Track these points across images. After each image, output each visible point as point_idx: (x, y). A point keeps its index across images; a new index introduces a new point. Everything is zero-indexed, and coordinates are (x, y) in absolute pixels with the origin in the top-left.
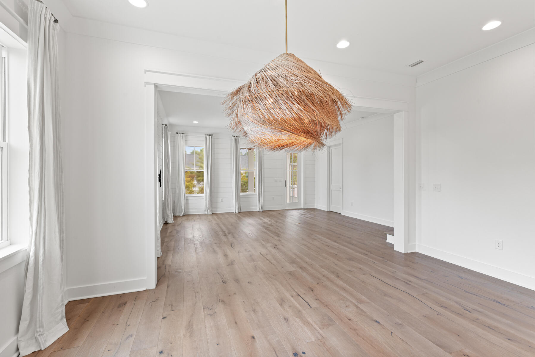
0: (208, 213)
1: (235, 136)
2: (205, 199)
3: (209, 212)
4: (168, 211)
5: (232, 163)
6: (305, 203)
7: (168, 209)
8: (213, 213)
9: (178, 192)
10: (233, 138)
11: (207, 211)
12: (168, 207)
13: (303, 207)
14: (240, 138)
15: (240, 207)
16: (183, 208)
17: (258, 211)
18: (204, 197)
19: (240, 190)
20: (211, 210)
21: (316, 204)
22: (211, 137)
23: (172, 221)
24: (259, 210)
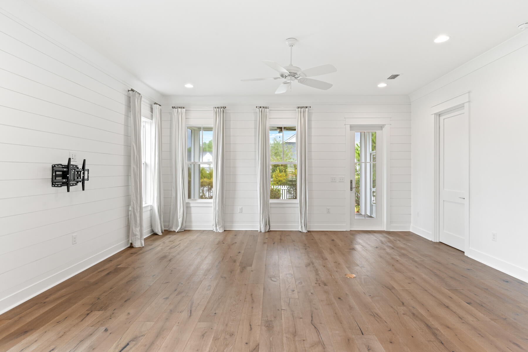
0: (217, 230)
1: (260, 107)
2: (213, 208)
3: (218, 228)
4: (136, 227)
5: (256, 151)
6: (390, 221)
7: (136, 224)
8: (225, 230)
9: (174, 195)
10: (257, 110)
11: (216, 226)
12: (136, 221)
13: (385, 229)
14: (270, 110)
15: (268, 223)
16: (180, 220)
17: (300, 232)
18: (212, 205)
19: (269, 196)
20: (222, 224)
21: (412, 225)
22: (223, 110)
23: (141, 244)
24: (300, 230)
